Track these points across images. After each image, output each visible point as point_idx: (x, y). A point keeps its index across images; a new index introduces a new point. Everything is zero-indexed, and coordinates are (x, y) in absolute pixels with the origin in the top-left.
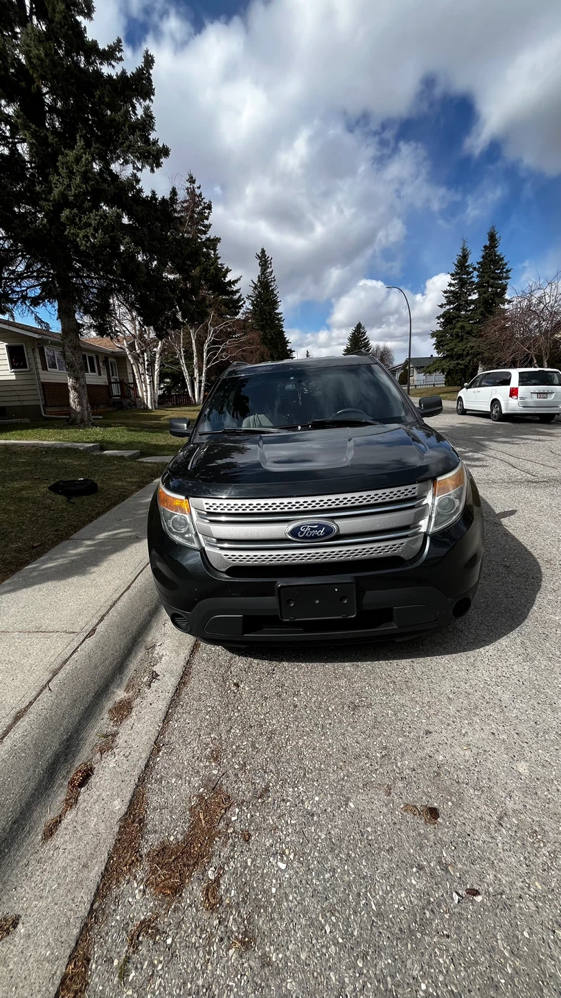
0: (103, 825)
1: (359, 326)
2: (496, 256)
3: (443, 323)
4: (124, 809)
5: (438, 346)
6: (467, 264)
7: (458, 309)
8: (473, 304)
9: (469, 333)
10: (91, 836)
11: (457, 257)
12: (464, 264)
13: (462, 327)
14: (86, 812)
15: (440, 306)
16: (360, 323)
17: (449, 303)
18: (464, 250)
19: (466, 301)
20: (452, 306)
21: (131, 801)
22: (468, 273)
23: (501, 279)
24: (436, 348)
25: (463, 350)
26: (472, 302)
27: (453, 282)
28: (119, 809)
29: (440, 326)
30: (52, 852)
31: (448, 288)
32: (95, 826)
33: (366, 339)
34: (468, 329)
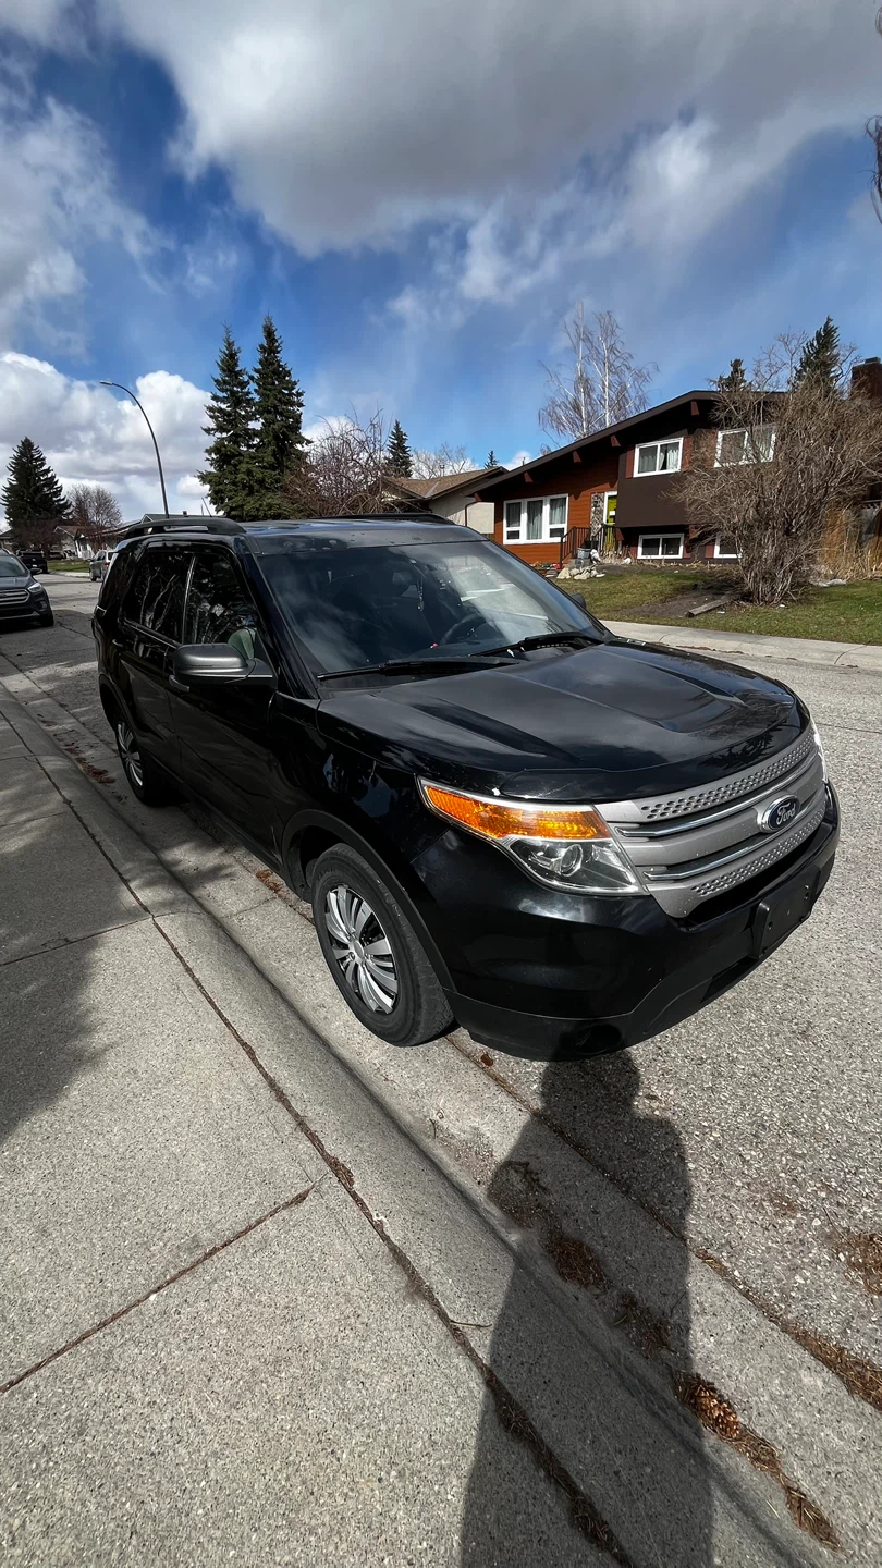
0: (847, 1426)
1: (27, 447)
2: (280, 366)
3: (217, 461)
4: (827, 1374)
5: (217, 498)
6: (238, 369)
7: (235, 439)
8: (257, 436)
9: (261, 482)
10: (863, 1455)
11: (221, 354)
12: (234, 369)
13: (249, 473)
14: (804, 1439)
15: (205, 430)
16: (27, 440)
17: (220, 429)
18: (230, 345)
19: (247, 430)
20: (225, 435)
21: (816, 1356)
22: (243, 385)
23: (292, 404)
24: (214, 501)
25: (258, 509)
26: (255, 433)
27: (221, 395)
28: (824, 1382)
29: (212, 465)
30: (869, 1544)
31: (214, 403)
32: (841, 1438)
33: (48, 471)
34: (258, 476)
